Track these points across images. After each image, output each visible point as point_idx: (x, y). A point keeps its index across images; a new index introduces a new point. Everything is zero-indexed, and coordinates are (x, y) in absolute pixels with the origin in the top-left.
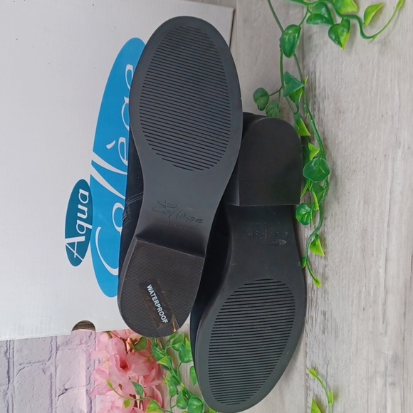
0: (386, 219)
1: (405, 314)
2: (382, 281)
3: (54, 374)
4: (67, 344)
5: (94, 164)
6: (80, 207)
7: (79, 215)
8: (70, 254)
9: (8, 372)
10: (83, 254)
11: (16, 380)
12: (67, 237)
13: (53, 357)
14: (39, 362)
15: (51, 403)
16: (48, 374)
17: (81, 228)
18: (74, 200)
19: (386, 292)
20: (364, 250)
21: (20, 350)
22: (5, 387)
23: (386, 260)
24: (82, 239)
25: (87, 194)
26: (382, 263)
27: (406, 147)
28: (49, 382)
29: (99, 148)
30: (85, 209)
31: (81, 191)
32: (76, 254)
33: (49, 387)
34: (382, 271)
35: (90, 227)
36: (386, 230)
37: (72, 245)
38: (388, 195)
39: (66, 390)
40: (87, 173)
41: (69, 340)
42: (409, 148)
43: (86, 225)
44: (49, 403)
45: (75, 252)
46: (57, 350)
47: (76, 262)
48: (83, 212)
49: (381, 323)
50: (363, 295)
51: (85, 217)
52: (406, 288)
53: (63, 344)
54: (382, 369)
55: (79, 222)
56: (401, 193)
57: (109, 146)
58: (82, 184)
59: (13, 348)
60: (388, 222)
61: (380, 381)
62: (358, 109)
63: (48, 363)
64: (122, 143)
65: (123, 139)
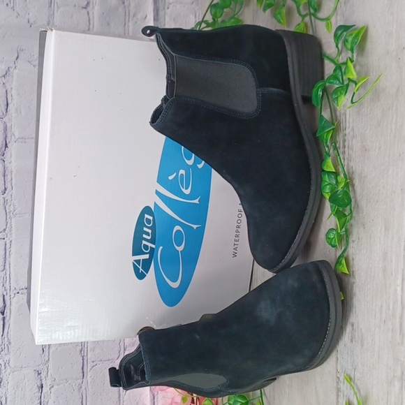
2: (399, 297)
4: (134, 345)
5: (157, 192)
6: (145, 229)
7: (144, 236)
8: (136, 269)
9: (83, 368)
10: (147, 269)
11: (89, 375)
12: (134, 254)
13: (121, 356)
14: (109, 360)
15: (119, 397)
17: (146, 247)
18: (140, 223)
19: (403, 308)
20: (384, 270)
21: (93, 350)
22: (80, 381)
23: (403, 280)
24: (147, 256)
25: (151, 218)
26: (399, 281)
29: (161, 180)
30: (150, 231)
31: (146, 216)
32: (141, 269)
34: (399, 289)
35: (154, 246)
37: (138, 261)
40: (152, 201)
43: (150, 245)
44: (117, 397)
45: (140, 268)
46: (125, 350)
47: (141, 276)
48: (147, 234)
49: (398, 334)
50: (384, 310)
51: (149, 238)
53: (130, 345)
54: (399, 374)
55: (144, 242)
57: (171, 178)
58: (147, 210)
59: (87, 347)
61: (397, 384)
62: (380, 148)
63: (117, 362)
64: (182, 175)
65: (182, 172)
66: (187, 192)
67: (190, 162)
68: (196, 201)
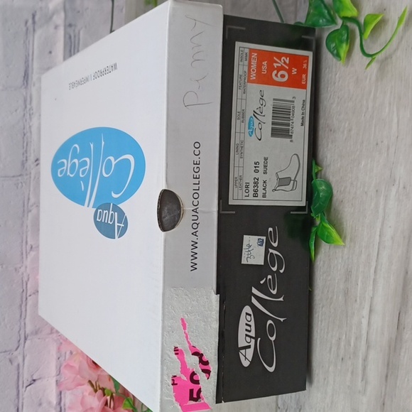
0: (373, 264)
1: (387, 376)
2: (364, 332)
3: (21, 365)
4: (36, 333)
13: (21, 347)
14: (5, 352)
15: (18, 394)
16: (15, 364)
19: (368, 347)
20: (346, 293)
23: (371, 311)
26: (365, 312)
27: (401, 186)
28: (17, 372)
33: (16, 377)
34: (365, 322)
36: (372, 277)
38: (378, 237)
39: (34, 380)
41: (39, 329)
42: (404, 188)
46: (26, 339)
49: (360, 380)
50: (342, 344)
52: (390, 347)
53: (32, 333)
56: (392, 238)
60: (376, 268)
62: (350, 130)
63: (16, 353)
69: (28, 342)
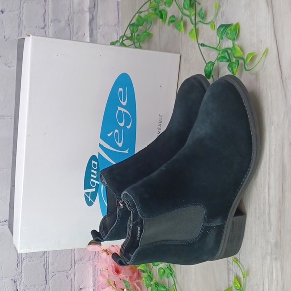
0: (268, 165)
1: (280, 218)
2: (267, 200)
3: (73, 279)
4: (81, 260)
5: (100, 145)
6: (92, 171)
7: (92, 175)
8: (87, 198)
9: (46, 278)
10: (94, 199)
11: (50, 283)
12: (85, 188)
13: (73, 268)
14: (64, 271)
16: (70, 279)
17: (93, 183)
18: (89, 167)
19: (270, 207)
21: (53, 264)
22: (44, 287)
23: (269, 189)
24: (94, 190)
25: (96, 163)
26: (267, 190)
27: (276, 125)
28: (70, 284)
30: (96, 172)
31: (93, 162)
32: (90, 199)
33: (70, 287)
34: (267, 195)
35: (98, 183)
36: (268, 171)
37: (88, 193)
38: (268, 152)
39: (81, 289)
41: (82, 258)
42: (278, 125)
43: (96, 182)
45: (90, 198)
46: (75, 264)
47: (90, 204)
48: (94, 174)
49: (268, 224)
50: (257, 210)
51: (95, 177)
52: (280, 203)
53: (78, 260)
54: (270, 251)
55: (92, 180)
56: (275, 150)
57: (109, 135)
58: (93, 157)
59: (48, 263)
60: (269, 167)
61: (269, 258)
63: (70, 272)
64: (117, 133)
65: (117, 131)
66: (120, 145)
67: (122, 125)
68: (126, 151)
69: (76, 265)
